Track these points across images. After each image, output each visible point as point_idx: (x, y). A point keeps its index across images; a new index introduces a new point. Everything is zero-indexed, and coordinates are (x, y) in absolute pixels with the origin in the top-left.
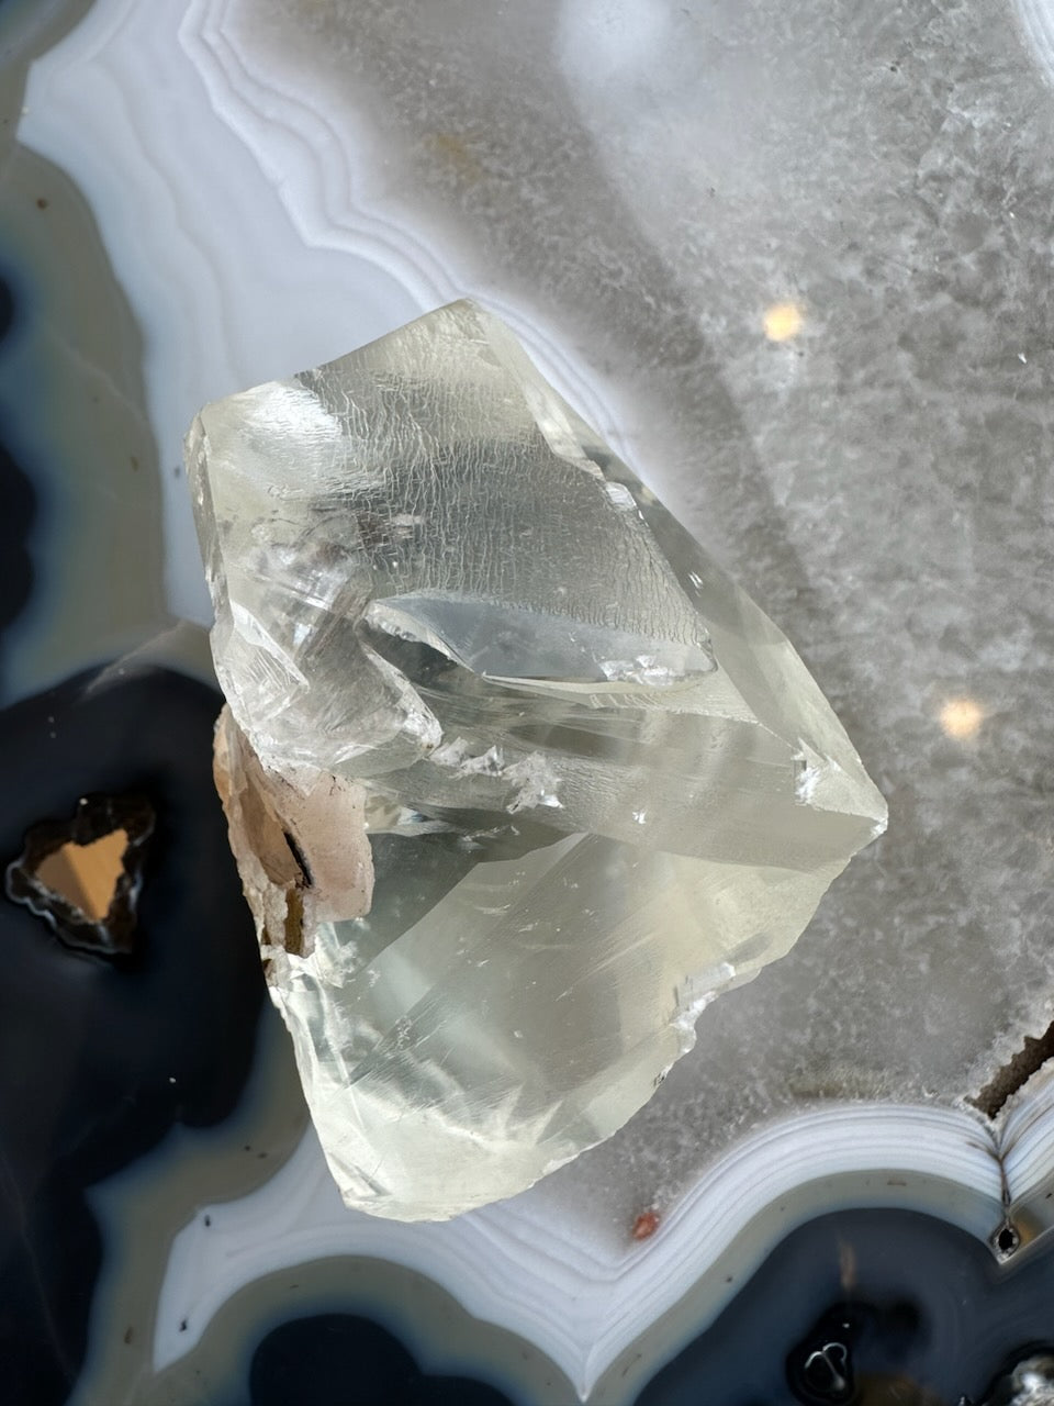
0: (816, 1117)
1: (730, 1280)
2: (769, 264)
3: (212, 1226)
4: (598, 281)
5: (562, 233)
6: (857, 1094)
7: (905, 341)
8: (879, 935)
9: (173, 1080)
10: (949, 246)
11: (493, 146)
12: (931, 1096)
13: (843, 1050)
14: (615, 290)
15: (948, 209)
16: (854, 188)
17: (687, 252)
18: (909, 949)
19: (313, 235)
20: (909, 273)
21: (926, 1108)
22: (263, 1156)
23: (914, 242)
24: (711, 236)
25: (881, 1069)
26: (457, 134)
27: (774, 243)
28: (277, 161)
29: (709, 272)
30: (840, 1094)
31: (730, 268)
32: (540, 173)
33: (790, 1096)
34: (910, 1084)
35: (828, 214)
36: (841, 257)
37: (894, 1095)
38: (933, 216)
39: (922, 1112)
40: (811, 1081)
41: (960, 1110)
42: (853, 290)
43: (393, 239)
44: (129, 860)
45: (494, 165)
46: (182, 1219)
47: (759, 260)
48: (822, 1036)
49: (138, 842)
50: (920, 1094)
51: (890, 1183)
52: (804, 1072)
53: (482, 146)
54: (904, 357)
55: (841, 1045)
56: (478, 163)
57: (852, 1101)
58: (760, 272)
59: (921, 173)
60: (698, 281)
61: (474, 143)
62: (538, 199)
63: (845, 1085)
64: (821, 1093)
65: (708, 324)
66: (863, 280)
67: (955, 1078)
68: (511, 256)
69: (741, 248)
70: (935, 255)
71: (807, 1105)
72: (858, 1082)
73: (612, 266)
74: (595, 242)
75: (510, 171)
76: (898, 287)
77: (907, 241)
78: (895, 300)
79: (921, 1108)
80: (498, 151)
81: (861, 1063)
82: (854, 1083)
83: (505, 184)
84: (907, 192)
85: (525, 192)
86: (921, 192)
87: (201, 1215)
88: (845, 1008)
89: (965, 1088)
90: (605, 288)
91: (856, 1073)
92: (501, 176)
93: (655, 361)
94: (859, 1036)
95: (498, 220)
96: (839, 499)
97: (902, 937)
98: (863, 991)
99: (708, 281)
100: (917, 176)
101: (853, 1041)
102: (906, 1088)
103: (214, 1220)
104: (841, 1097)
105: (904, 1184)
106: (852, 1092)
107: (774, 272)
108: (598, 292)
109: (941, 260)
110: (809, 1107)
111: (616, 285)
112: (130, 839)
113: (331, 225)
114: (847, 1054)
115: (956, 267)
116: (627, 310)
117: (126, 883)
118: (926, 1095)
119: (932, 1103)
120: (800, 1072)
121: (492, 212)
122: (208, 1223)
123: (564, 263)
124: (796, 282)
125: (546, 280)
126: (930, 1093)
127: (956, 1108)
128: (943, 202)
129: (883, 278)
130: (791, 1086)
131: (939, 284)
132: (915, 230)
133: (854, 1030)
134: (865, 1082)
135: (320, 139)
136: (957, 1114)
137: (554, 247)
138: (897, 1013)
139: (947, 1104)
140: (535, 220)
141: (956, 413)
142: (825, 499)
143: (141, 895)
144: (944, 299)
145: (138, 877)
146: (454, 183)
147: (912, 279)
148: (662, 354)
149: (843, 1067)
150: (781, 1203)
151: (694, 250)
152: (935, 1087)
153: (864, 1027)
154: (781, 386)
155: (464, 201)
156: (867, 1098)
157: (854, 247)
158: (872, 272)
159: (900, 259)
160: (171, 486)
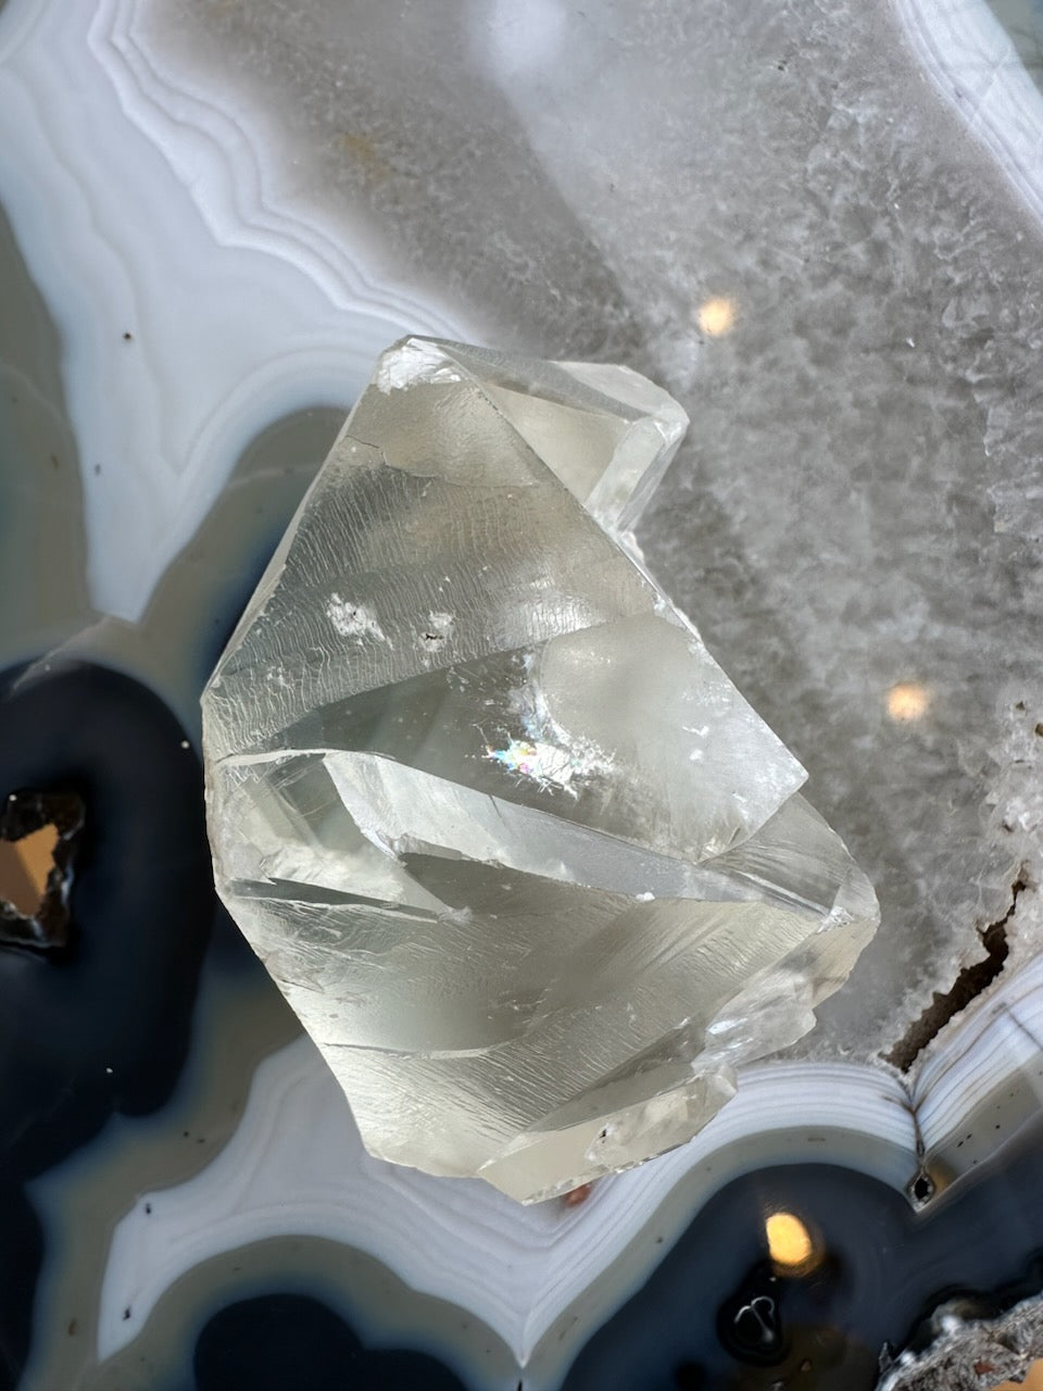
1: (660, 1241)
2: (669, 256)
3: (154, 1213)
4: (504, 275)
5: (469, 229)
7: (801, 328)
10: (838, 237)
11: (400, 145)
12: (846, 1053)
14: (521, 283)
15: (837, 200)
16: (747, 181)
17: (590, 246)
19: (227, 234)
20: (802, 263)
21: (843, 1066)
22: (202, 1141)
23: (806, 233)
26: (364, 134)
27: (673, 236)
28: (188, 161)
31: (632, 261)
32: (444, 172)
34: (827, 1043)
35: (722, 207)
36: (738, 247)
37: (812, 1054)
38: (824, 211)
39: (837, 1069)
41: (876, 1067)
42: (749, 281)
43: (306, 238)
44: (59, 854)
45: (401, 163)
46: (125, 1208)
47: (658, 253)
49: (68, 837)
50: (836, 1052)
51: (810, 1140)
53: (389, 145)
54: (800, 344)
56: (386, 162)
58: (661, 265)
59: (810, 167)
61: (381, 142)
62: (444, 197)
65: (612, 315)
66: (758, 270)
67: (868, 1035)
68: (420, 252)
69: (642, 241)
70: (825, 245)
73: (518, 260)
74: (501, 237)
75: (416, 169)
76: (792, 277)
77: (798, 233)
78: (790, 288)
79: (837, 1065)
80: (404, 149)
83: (412, 182)
84: (797, 185)
85: (432, 189)
86: (812, 185)
87: (142, 1202)
89: (880, 1045)
90: (512, 281)
92: (408, 174)
93: (562, 352)
95: (407, 217)
96: (742, 482)
99: (611, 273)
100: (806, 171)
102: (824, 1048)
105: (824, 1140)
107: (673, 265)
108: (505, 286)
109: (831, 250)
111: (522, 278)
112: (60, 833)
113: (243, 224)
115: (847, 257)
116: (534, 303)
117: (56, 878)
118: (842, 1052)
119: (847, 1060)
121: (400, 209)
122: (148, 1211)
123: (472, 257)
124: (695, 272)
125: (455, 275)
126: (845, 1050)
127: (870, 1064)
128: (831, 193)
129: (778, 269)
131: (832, 273)
132: (806, 221)
135: (231, 141)
136: (871, 1070)
137: (461, 242)
139: (862, 1060)
140: (443, 216)
141: (849, 396)
142: (728, 481)
143: (71, 890)
144: (836, 287)
145: (68, 871)
146: (362, 181)
147: (805, 269)
148: (568, 345)
150: (706, 1164)
151: (596, 244)
152: (850, 1044)
154: (683, 373)
155: (373, 198)
156: (785, 1058)
157: (749, 237)
158: (765, 263)
159: (793, 249)
160: (92, 484)
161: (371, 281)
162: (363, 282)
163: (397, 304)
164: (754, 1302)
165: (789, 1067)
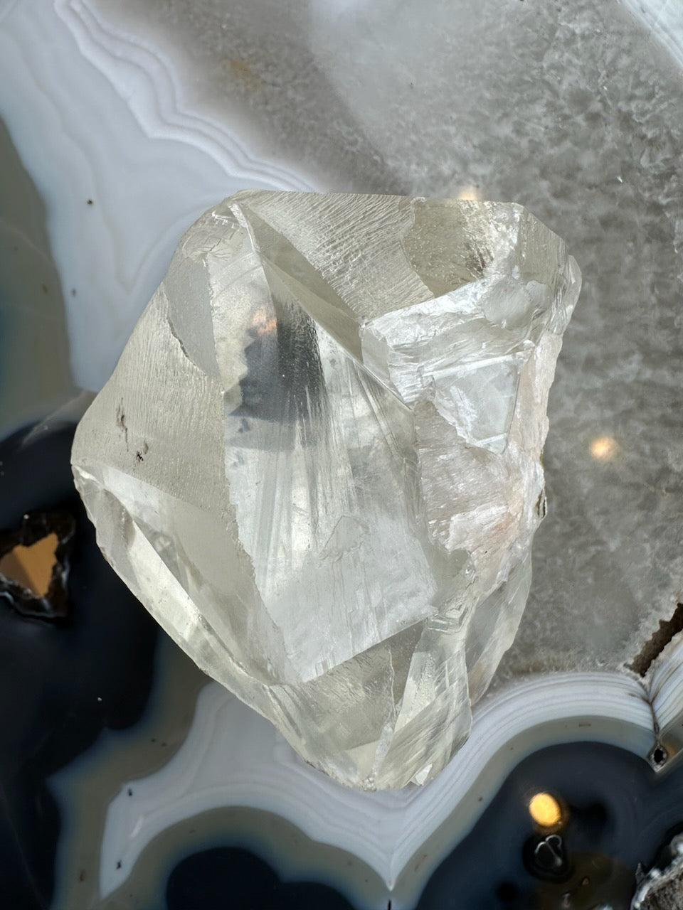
0: (528, 686)
1: (481, 799)
2: (452, 130)
3: (134, 795)
4: (342, 149)
5: (317, 119)
6: (554, 668)
7: (544, 174)
8: (559, 562)
9: (100, 699)
10: (567, 111)
11: (267, 65)
12: (602, 665)
13: (543, 640)
14: (353, 153)
15: (565, 86)
16: (503, 78)
17: (399, 126)
18: (581, 569)
19: (154, 131)
20: (543, 129)
21: (600, 674)
22: (164, 745)
23: (544, 110)
24: (413, 114)
25: (568, 650)
26: (243, 59)
27: (455, 116)
28: (126, 83)
29: (413, 137)
30: (542, 669)
31: (427, 135)
32: (297, 81)
33: (510, 673)
34: (588, 659)
35: (487, 95)
36: (499, 121)
37: (578, 667)
38: (556, 94)
39: (596, 676)
40: (523, 662)
41: (622, 673)
42: (508, 143)
43: (206, 130)
44: (59, 554)
45: (268, 77)
46: (113, 793)
47: (445, 128)
48: (528, 632)
49: (65, 541)
50: (594, 664)
51: (580, 725)
52: (519, 657)
53: (260, 66)
54: (544, 184)
55: (541, 636)
56: (259, 77)
57: (551, 673)
58: (447, 135)
59: (545, 65)
60: (408, 144)
61: (254, 64)
62: (299, 98)
63: (545, 663)
64: (531, 670)
65: (416, 171)
66: (513, 136)
67: (617, 652)
68: (284, 136)
69: (434, 121)
70: (558, 117)
71: (522, 678)
72: (554, 661)
73: (351, 138)
74: (338, 123)
75: (279, 80)
76: (537, 140)
77: (539, 109)
78: (535, 147)
79: (596, 673)
80: (270, 68)
81: (555, 647)
82: (551, 661)
83: (277, 89)
84: (537, 78)
85: (290, 93)
86: (546, 77)
87: (126, 788)
88: (541, 612)
89: (624, 658)
90: (347, 152)
91: (553, 654)
92: (274, 85)
94: (552, 630)
95: (274, 113)
97: (574, 562)
98: (552, 599)
99: (414, 144)
100: (542, 68)
101: (548, 633)
102: (586, 662)
103: (134, 792)
104: (544, 671)
105: (590, 725)
106: (550, 667)
107: (456, 135)
108: (343, 155)
109: (563, 120)
110: (524, 680)
111: (354, 150)
112: (60, 539)
113: (165, 123)
114: (545, 642)
115: (573, 124)
116: (363, 166)
117: (59, 569)
118: (599, 665)
119: (603, 670)
120: (515, 657)
121: (269, 108)
122: (130, 794)
123: (319, 138)
124: (470, 140)
125: (308, 150)
126: (601, 663)
127: (619, 671)
128: (560, 82)
129: (527, 134)
130: (511, 667)
131: (564, 136)
132: (544, 101)
133: (548, 626)
134: (559, 660)
135: (153, 68)
136: (620, 676)
137: (312, 128)
138: (576, 612)
139: (613, 669)
140: (299, 110)
141: (580, 218)
143: (69, 576)
144: (568, 144)
145: (67, 564)
146: (243, 90)
147: (545, 134)
149: (543, 651)
150: (510, 746)
151: (403, 124)
152: (604, 659)
153: (555, 624)
155: (251, 102)
156: (560, 670)
157: (506, 115)
158: (519, 131)
159: (536, 121)
160: (72, 304)
161: (252, 157)
162: (246, 156)
163: (271, 172)
164: (547, 839)
165: (563, 676)
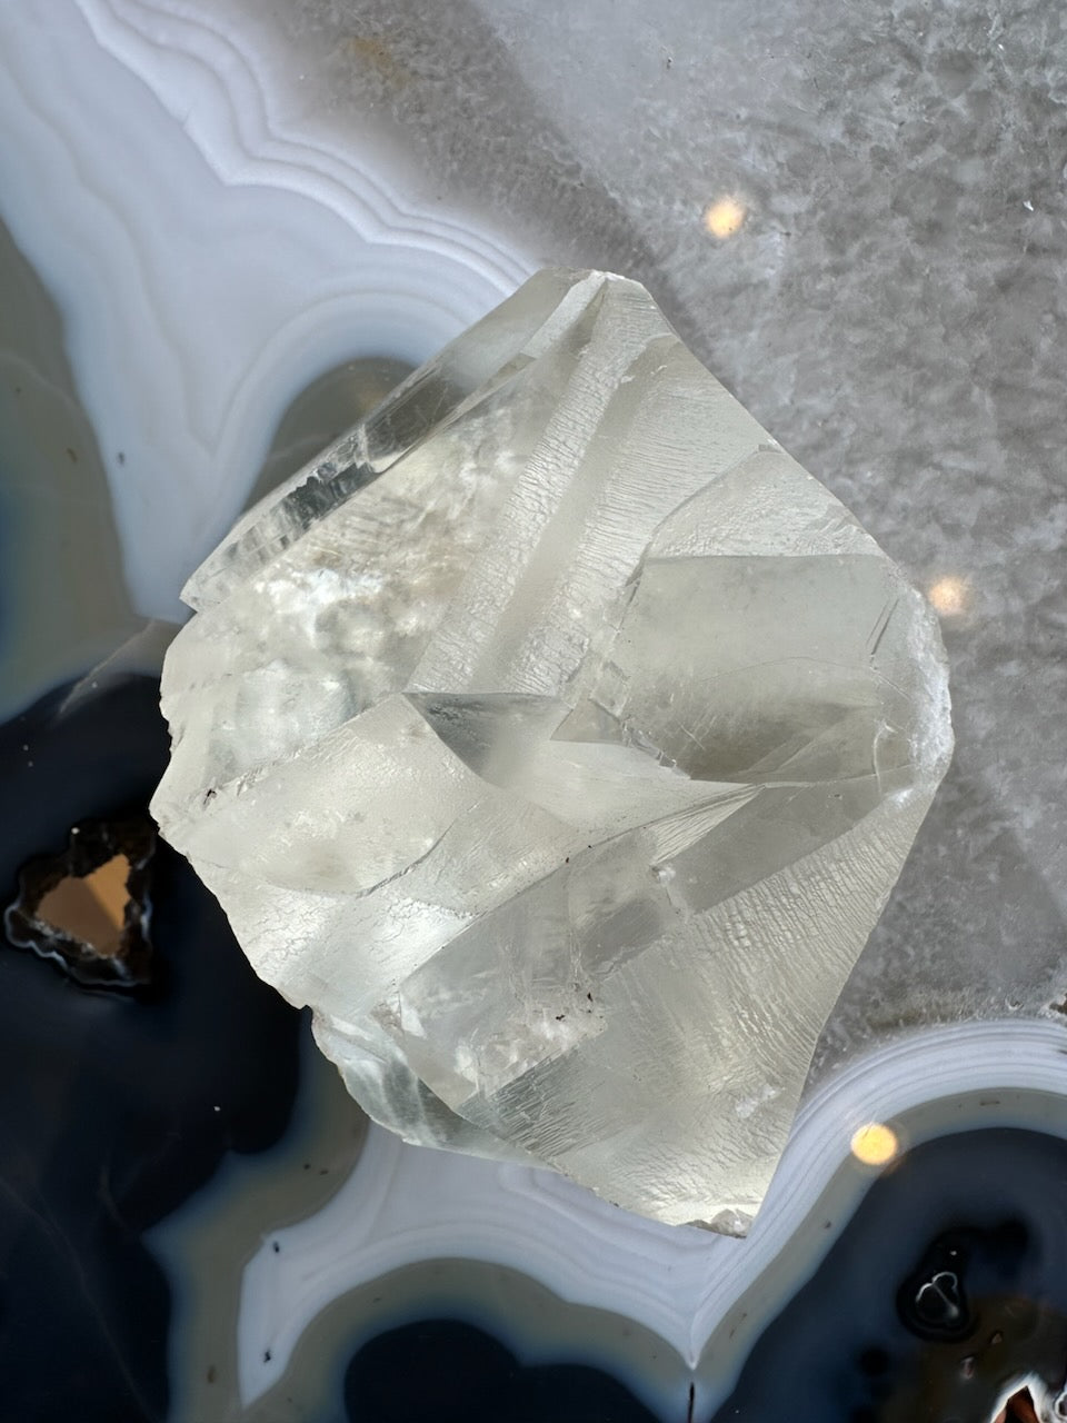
0: (898, 1048)
1: (828, 1225)
3: (281, 1250)
4: (555, 182)
5: (508, 134)
6: (938, 1018)
7: (899, 206)
8: (943, 850)
9: (217, 1109)
10: (935, 92)
11: (418, 44)
12: (1015, 1008)
13: (918, 975)
14: (574, 189)
15: (931, 48)
16: (824, 39)
17: (649, 136)
18: (976, 860)
19: (233, 172)
20: (896, 127)
21: (1011, 1022)
22: (324, 1172)
23: (897, 92)
24: (673, 114)
25: (961, 989)
26: (376, 35)
28: (176, 89)
29: (675, 155)
30: (921, 1021)
31: (698, 149)
32: (473, 69)
33: (869, 1030)
34: (993, 1000)
35: (798, 72)
36: (819, 119)
37: (977, 1013)
38: (916, 62)
39: (1008, 1026)
40: (889, 1011)
41: (1049, 1020)
42: (839, 154)
43: (322, 165)
44: (134, 885)
45: (421, 64)
46: (251, 1248)
47: (728, 135)
48: (896, 963)
49: (140, 866)
50: (1004, 1008)
51: (983, 1104)
52: (882, 1004)
53: (405, 45)
54: (900, 223)
55: (916, 969)
56: (404, 65)
57: (934, 1026)
58: (734, 150)
59: (896, 12)
60: (665, 167)
61: (396, 42)
62: (476, 98)
63: (924, 1010)
64: (901, 1021)
66: (845, 141)
67: (1038, 987)
68: (455, 166)
69: (708, 124)
70: (920, 104)
71: (888, 1037)
72: (938, 1005)
73: (568, 163)
74: (545, 138)
75: (441, 69)
76: (885, 145)
77: (888, 91)
78: (883, 160)
79: (1006, 1022)
80: (424, 48)
81: (939, 985)
82: (934, 1007)
83: (438, 85)
84: (883, 35)
85: (460, 91)
86: (899, 33)
87: (269, 1241)
88: (916, 931)
89: (1050, 996)
90: (564, 188)
91: (935, 996)
92: (432, 76)
93: (630, 264)
94: (934, 958)
95: (435, 127)
96: (848, 389)
97: (967, 847)
98: (933, 911)
99: (676, 166)
100: (891, 17)
101: (928, 963)
102: (989, 1005)
103: (281, 1245)
104: (923, 1023)
105: (998, 1102)
106: (933, 1017)
107: (747, 147)
108: (556, 194)
109: (928, 107)
110: (890, 1039)
111: (576, 183)
112: (132, 863)
113: (249, 157)
114: (924, 978)
115: (948, 113)
116: (591, 211)
117: (135, 910)
118: (1010, 1008)
119: (1017, 1015)
120: (876, 1004)
121: (426, 119)
122: (277, 1250)
123: (514, 166)
124: (772, 154)
125: (497, 188)
126: (1014, 1006)
127: (1042, 1017)
128: (922, 41)
129: (867, 137)
130: (869, 1020)
131: (930, 137)
132: (896, 77)
133: (927, 952)
134: (946, 1004)
135: (224, 61)
136: (1045, 1023)
137: (501, 150)
138: (971, 928)
139: (1033, 1014)
140: (476, 121)
141: (963, 278)
142: (833, 391)
143: (152, 921)
144: (938, 150)
145: (147, 902)
146: (380, 92)
147: (899, 134)
148: (636, 254)
149: (921, 993)
151: (656, 133)
152: (1018, 999)
153: (938, 948)
154: (770, 273)
155: (395, 110)
156: (949, 1020)
157: (831, 106)
158: (853, 130)
159: (882, 111)
160: (118, 476)
161: (404, 208)
162: (394, 208)
163: (437, 230)
164: (935, 1279)
165: (954, 1029)
